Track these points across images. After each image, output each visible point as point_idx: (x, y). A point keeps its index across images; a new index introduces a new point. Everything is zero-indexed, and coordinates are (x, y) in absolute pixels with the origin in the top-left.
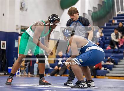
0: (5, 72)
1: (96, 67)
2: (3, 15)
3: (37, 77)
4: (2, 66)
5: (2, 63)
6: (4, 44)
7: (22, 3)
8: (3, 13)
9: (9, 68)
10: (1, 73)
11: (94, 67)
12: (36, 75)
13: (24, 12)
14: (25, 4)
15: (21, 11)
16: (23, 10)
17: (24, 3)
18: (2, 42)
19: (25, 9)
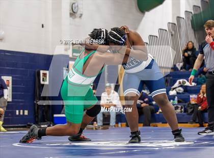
0: (49, 122)
1: (202, 107)
2: (43, 26)
3: (102, 129)
4: (43, 113)
5: (43, 108)
6: (45, 75)
7: (74, 5)
8: (42, 23)
9: (55, 115)
10: (42, 125)
11: (200, 108)
12: (101, 126)
13: (77, 20)
14: (78, 6)
15: (71, 18)
16: (75, 17)
17: (76, 5)
18: (42, 72)
19: (79, 15)
